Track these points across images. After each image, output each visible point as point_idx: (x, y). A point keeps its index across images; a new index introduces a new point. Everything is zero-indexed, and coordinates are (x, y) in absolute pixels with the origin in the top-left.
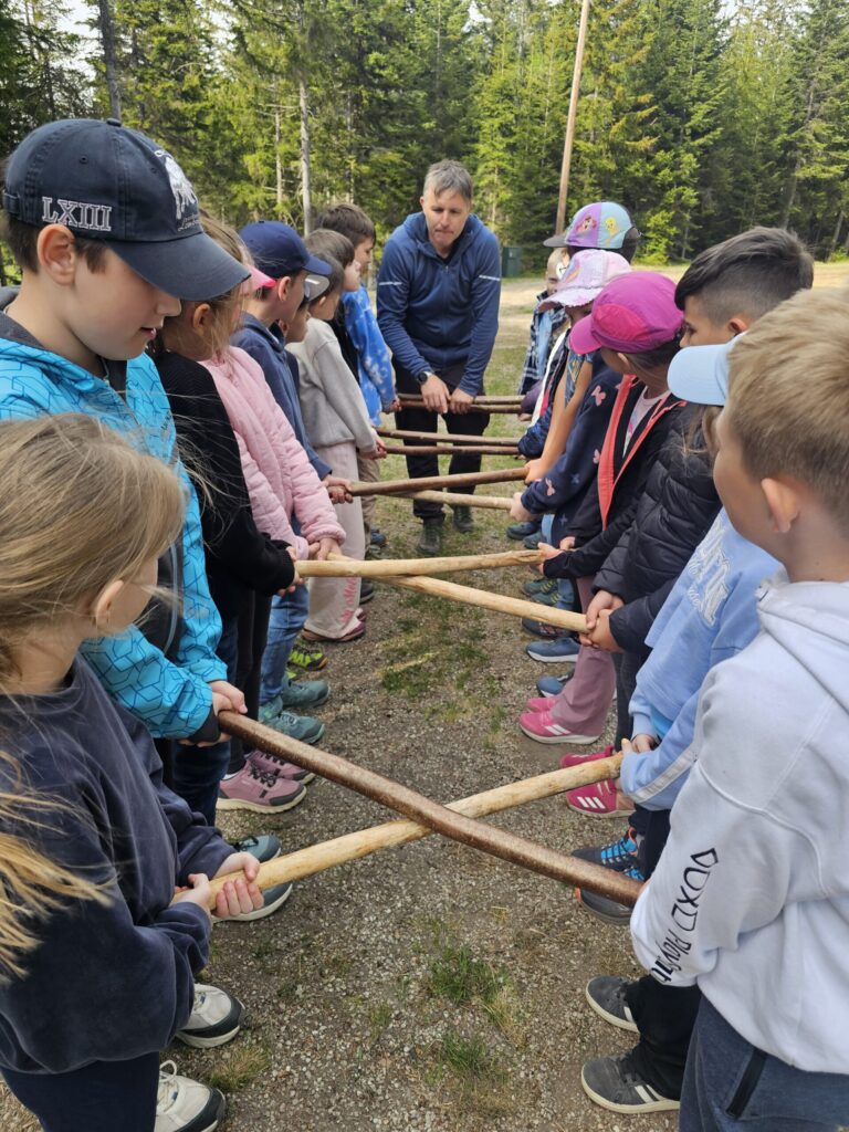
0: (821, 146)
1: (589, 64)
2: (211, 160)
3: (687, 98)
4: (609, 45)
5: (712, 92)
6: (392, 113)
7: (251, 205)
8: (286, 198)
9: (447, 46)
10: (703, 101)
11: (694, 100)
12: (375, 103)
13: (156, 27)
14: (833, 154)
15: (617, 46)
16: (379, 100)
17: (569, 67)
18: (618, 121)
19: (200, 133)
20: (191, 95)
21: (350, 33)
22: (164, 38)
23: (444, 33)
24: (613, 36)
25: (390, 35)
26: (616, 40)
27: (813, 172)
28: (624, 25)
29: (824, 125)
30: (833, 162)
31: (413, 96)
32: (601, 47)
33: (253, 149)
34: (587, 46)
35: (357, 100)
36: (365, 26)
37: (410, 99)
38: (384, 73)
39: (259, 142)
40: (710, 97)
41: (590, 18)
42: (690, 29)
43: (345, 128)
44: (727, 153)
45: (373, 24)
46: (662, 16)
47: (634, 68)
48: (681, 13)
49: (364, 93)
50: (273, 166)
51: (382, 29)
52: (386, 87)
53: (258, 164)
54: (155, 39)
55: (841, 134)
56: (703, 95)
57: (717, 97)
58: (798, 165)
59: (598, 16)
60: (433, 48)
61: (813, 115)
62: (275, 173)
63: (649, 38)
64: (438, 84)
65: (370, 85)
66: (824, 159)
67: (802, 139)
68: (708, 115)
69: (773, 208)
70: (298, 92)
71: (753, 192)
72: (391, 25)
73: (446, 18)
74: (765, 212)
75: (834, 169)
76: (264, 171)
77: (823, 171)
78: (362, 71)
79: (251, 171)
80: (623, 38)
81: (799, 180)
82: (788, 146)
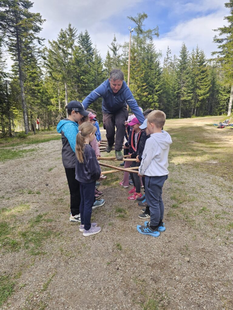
0: (185, 93)
1: (131, 77)
2: (42, 100)
3: (154, 84)
4: (135, 73)
5: (159, 83)
6: (87, 89)
7: (52, 111)
8: (61, 109)
9: (99, 74)
10: (158, 84)
11: (156, 84)
12: (82, 87)
13: (28, 71)
14: (189, 94)
15: (137, 73)
16: (83, 86)
17: (127, 78)
18: (139, 89)
19: (39, 94)
20: (37, 85)
21: (76, 72)
22: (31, 74)
23: (98, 72)
24: (136, 71)
25: (85, 72)
26: (136, 72)
27: (185, 99)
28: (138, 69)
29: (186, 88)
30: (189, 96)
31: (91, 85)
32: (133, 74)
33: (53, 98)
34: (130, 74)
35: (78, 86)
36: (80, 71)
37: (90, 85)
38: (84, 80)
39: (54, 96)
40: (159, 84)
41: (130, 68)
42: (153, 69)
43: (76, 92)
44: (165, 95)
45: (81, 70)
46: (146, 67)
47: (141, 78)
48: (150, 66)
49: (80, 85)
50: (58, 101)
51: (83, 71)
52: (85, 83)
53: (54, 101)
54: (29, 74)
55: (190, 90)
56: (157, 83)
57: (161, 83)
58: (181, 97)
59: (132, 68)
60: (95, 75)
61: (183, 86)
62: (58, 103)
63: (144, 72)
64: (97, 82)
65: (81, 83)
66: (187, 95)
67: (181, 91)
68: (159, 87)
69: (177, 106)
70: (64, 85)
71: (172, 103)
72: (85, 71)
73: (98, 69)
74: (175, 107)
75: (189, 97)
76: (55, 102)
77: (187, 98)
78: (79, 80)
79: (52, 103)
80: (138, 72)
81: (182, 100)
82: (178, 93)
